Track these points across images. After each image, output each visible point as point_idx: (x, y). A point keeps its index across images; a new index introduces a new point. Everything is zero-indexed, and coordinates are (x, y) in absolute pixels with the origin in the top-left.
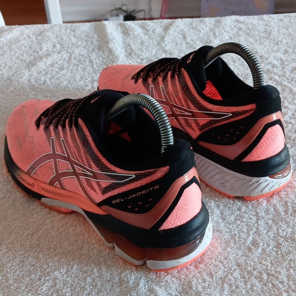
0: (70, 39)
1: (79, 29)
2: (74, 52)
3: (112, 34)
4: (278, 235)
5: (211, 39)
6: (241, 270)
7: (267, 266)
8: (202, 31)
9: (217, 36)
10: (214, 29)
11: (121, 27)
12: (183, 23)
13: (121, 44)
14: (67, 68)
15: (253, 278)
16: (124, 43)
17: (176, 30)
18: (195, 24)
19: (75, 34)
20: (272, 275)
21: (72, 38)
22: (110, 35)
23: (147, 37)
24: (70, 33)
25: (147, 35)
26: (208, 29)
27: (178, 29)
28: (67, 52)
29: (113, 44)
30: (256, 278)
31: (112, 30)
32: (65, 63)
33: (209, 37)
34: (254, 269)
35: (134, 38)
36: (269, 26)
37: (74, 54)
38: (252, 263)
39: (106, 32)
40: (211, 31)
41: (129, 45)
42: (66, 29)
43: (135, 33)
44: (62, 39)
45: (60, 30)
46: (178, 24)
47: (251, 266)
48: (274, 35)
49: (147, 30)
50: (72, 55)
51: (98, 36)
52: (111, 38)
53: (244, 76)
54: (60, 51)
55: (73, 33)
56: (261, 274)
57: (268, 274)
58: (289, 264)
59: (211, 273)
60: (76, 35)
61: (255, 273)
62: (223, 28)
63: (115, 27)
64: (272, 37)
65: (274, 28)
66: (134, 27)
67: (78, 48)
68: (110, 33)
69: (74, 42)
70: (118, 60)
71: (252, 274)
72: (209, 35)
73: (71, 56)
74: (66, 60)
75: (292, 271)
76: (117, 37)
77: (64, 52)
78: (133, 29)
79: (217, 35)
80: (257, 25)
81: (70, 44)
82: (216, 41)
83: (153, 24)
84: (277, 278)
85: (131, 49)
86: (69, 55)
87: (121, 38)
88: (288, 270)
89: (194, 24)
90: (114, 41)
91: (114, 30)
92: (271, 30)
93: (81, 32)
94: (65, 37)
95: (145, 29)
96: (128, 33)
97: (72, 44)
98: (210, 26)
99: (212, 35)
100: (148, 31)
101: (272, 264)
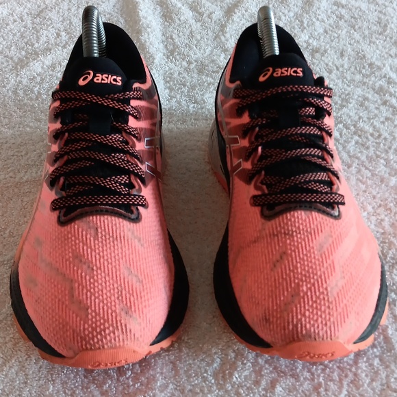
3: (146, 18)
4: (388, 387)
5: (296, 31)
8: (283, 18)
9: (305, 28)
10: (301, 16)
11: (161, 6)
13: (159, 35)
16: (163, 35)
17: (243, 15)
18: (273, 6)
22: (143, 20)
23: (199, 24)
25: (199, 21)
26: (292, 14)
27: (246, 14)
29: (146, 36)
31: (146, 12)
33: (294, 28)
35: (179, 26)
36: (385, 14)
39: (138, 16)
40: (297, 18)
41: (172, 38)
43: (182, 18)
44: (71, 23)
45: (69, 9)
48: (391, 28)
49: (200, 14)
51: (126, 21)
52: (145, 25)
53: (343, 96)
54: (67, 43)
62: (315, 14)
63: (152, 8)
64: (388, 31)
65: (392, 17)
66: (180, 8)
68: (143, 17)
70: (153, 62)
72: (293, 25)
76: (154, 24)
78: (178, 13)
79: (305, 25)
80: (367, 12)
82: (303, 35)
83: (210, 4)
85: (174, 44)
87: (159, 26)
90: (149, 30)
91: (150, 12)
92: (387, 20)
95: (197, 12)
96: (171, 18)
98: (296, 10)
99: (298, 25)
100: (201, 14)
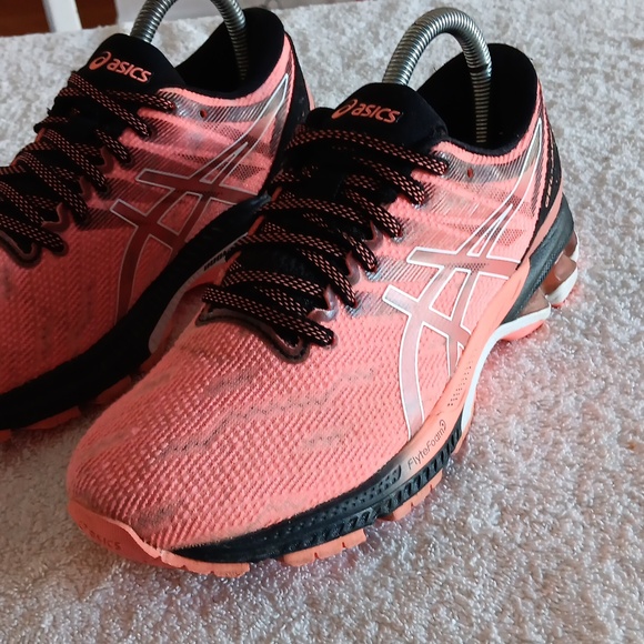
0: (39, 67)
1: (63, 44)
2: (37, 97)
5: (365, 47)
6: (315, 615)
7: (383, 601)
8: (348, 31)
9: (380, 42)
10: (378, 26)
12: (307, 16)
14: (14, 135)
15: (341, 634)
19: (51, 56)
20: (391, 626)
21: (43, 64)
24: (41, 55)
26: (363, 25)
28: (24, 98)
30: (347, 634)
32: (13, 124)
33: (363, 43)
34: (349, 611)
36: (508, 10)
37: (37, 103)
38: (346, 596)
40: (370, 29)
42: (34, 46)
44: (19, 69)
45: (20, 50)
46: (295, 18)
47: (343, 602)
48: (515, 29)
50: (33, 105)
54: (8, 96)
55: (47, 54)
56: (362, 622)
57: (381, 624)
58: (440, 593)
59: (237, 627)
60: (55, 58)
61: (348, 621)
62: (399, 20)
64: (509, 33)
65: (519, 13)
67: (49, 87)
69: (44, 75)
71: (340, 625)
72: (363, 39)
73: (29, 106)
74: (16, 118)
75: (443, 611)
77: (16, 99)
79: (381, 37)
80: (480, 10)
81: (35, 78)
82: (375, 52)
84: (402, 633)
86: (25, 104)
88: (434, 610)
89: (332, 16)
92: (511, 19)
93: (67, 51)
94: (26, 65)
97: (40, 79)
98: (370, 17)
99: (369, 38)
101: (397, 595)
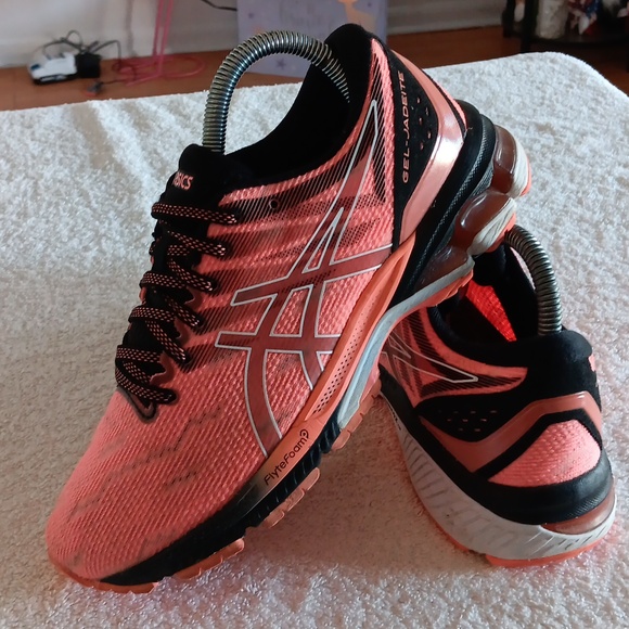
0: (26, 145)
1: (39, 121)
2: (42, 176)
3: (114, 130)
6: (480, 605)
7: (526, 590)
11: (129, 111)
12: (254, 97)
13: (138, 150)
14: (36, 213)
15: (506, 617)
16: (143, 149)
17: (244, 113)
18: (280, 97)
19: (33, 133)
20: (541, 608)
21: (29, 141)
22: (110, 133)
23: (188, 131)
24: (22, 132)
25: (187, 126)
27: (247, 111)
28: (27, 176)
29: (121, 153)
30: (510, 616)
31: (111, 121)
32: (29, 202)
34: (504, 601)
35: (162, 135)
37: (43, 181)
38: (497, 589)
39: (101, 127)
41: (155, 152)
42: (12, 124)
43: (163, 125)
44: (8, 147)
46: (246, 99)
47: (497, 593)
49: (185, 116)
50: (40, 182)
51: (85, 136)
52: (114, 139)
54: (11, 174)
55: (28, 132)
56: (518, 607)
57: (532, 607)
58: (565, 581)
59: (426, 620)
60: (37, 135)
61: (507, 607)
63: (117, 115)
66: (156, 112)
67: (48, 165)
68: (110, 129)
69: (36, 153)
70: (141, 187)
71: (503, 612)
73: (36, 183)
74: (29, 195)
75: (572, 593)
76: (126, 136)
77: (20, 178)
78: (155, 118)
81: (28, 155)
83: (195, 103)
84: (549, 612)
85: (162, 160)
86: (31, 183)
87: (134, 139)
88: (565, 594)
89: (277, 98)
90: (122, 145)
91: (115, 120)
93: (45, 128)
94: (13, 143)
95: (181, 114)
96: (147, 126)
97: (33, 157)
100: (187, 117)
101: (533, 584)
